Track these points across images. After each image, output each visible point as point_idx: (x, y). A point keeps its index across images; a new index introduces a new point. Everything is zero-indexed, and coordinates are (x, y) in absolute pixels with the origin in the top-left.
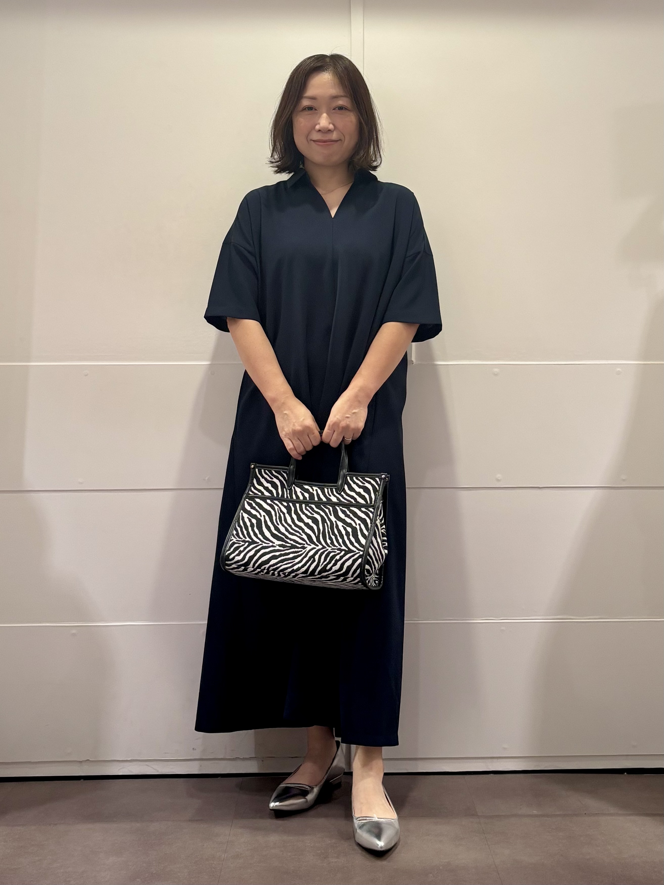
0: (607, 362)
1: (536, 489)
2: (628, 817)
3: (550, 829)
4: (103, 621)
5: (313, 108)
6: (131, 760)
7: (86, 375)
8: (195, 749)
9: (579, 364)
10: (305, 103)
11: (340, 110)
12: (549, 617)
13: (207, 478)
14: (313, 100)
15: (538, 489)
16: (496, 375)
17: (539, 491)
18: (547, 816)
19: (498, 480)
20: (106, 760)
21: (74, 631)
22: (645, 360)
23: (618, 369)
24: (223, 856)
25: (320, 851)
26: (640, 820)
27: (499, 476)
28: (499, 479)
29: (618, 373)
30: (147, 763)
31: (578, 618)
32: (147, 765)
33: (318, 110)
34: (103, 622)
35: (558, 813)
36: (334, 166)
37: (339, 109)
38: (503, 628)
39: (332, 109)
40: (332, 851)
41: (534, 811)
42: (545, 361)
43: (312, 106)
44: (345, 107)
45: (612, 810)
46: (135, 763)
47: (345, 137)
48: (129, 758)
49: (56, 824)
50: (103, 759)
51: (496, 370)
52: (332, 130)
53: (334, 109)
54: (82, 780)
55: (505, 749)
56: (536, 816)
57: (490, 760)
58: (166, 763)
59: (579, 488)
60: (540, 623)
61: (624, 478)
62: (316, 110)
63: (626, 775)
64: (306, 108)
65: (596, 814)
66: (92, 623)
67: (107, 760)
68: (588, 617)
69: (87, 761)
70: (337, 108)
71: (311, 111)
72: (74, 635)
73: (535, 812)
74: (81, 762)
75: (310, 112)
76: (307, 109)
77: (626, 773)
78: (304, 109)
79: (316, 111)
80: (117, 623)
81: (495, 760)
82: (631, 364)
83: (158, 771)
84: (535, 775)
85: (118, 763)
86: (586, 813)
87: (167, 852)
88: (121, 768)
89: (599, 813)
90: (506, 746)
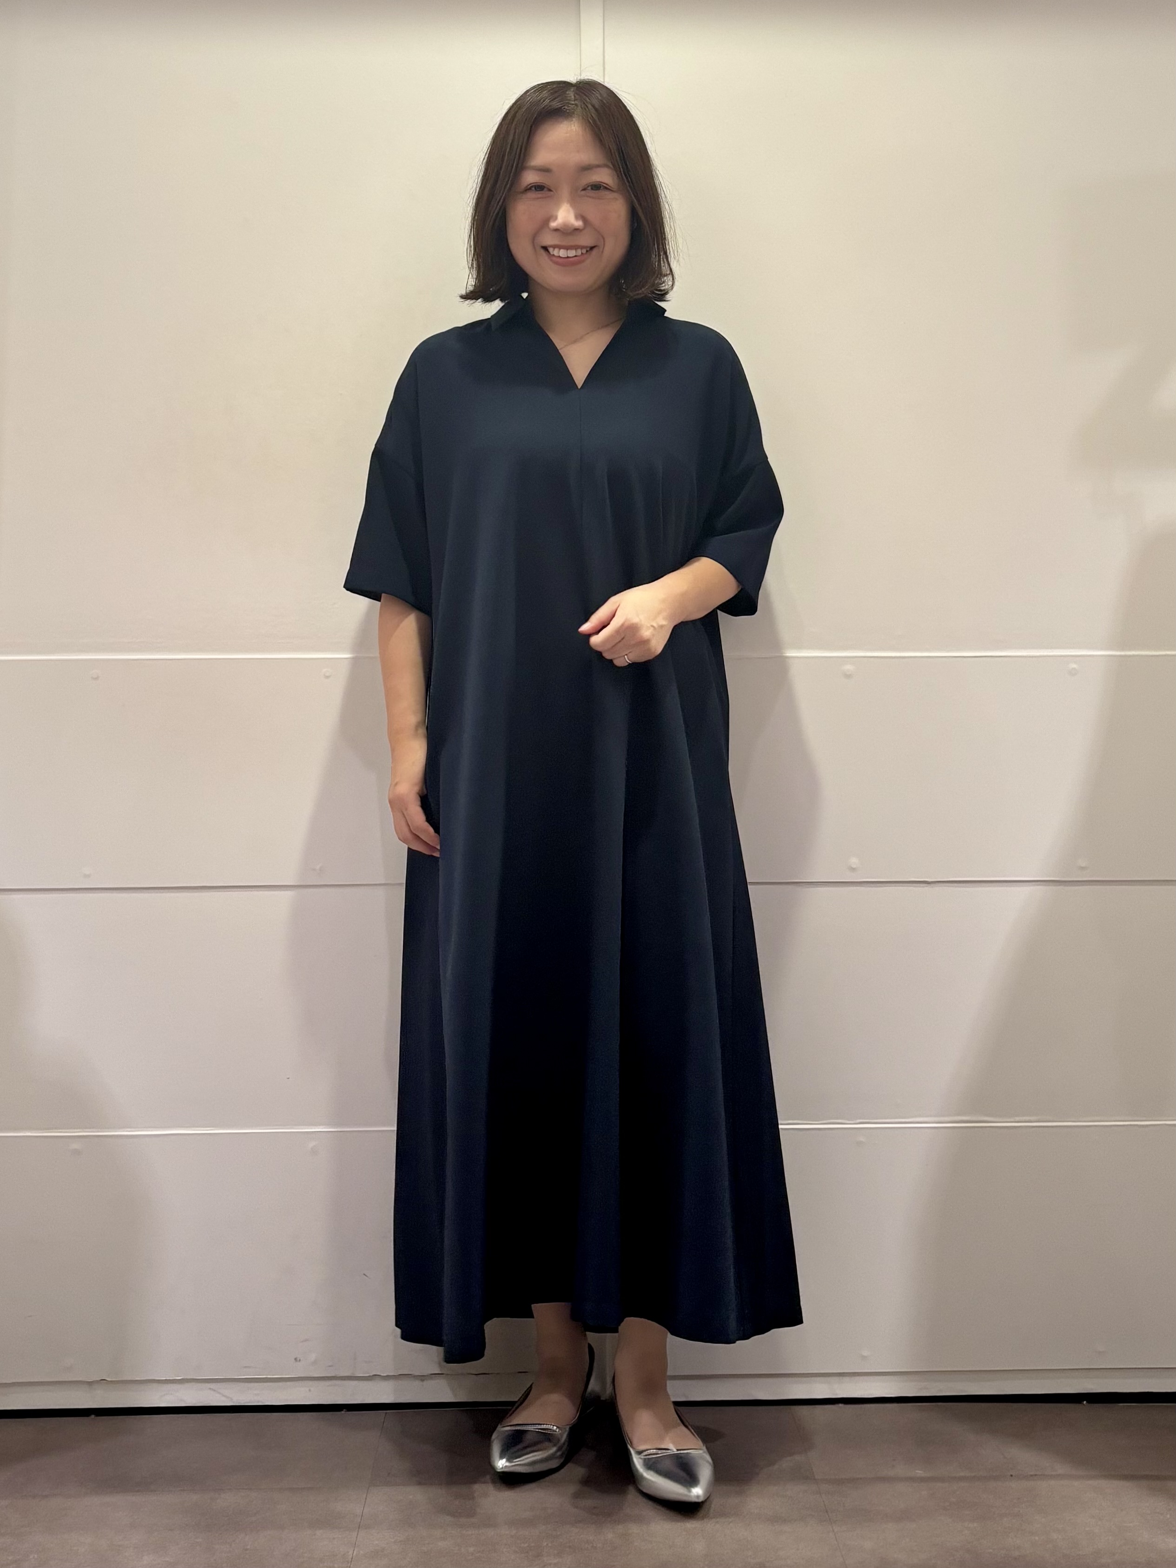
0: (1053, 652)
1: (922, 885)
2: (1091, 1482)
3: (948, 1505)
4: (130, 1128)
5: (544, 187)
6: (182, 1379)
7: (97, 678)
8: (298, 1359)
9: (1000, 657)
10: (530, 178)
11: (594, 190)
12: (946, 1119)
13: (318, 867)
14: (546, 173)
15: (924, 885)
16: (848, 676)
17: (926, 888)
18: (942, 1479)
19: (853, 869)
20: (137, 1379)
21: (75, 1146)
22: (1123, 650)
23: (1074, 666)
24: (351, 1553)
25: (526, 1545)
27: (854, 861)
28: (854, 866)
29: (1073, 673)
30: (212, 1386)
31: (997, 1120)
32: (210, 1389)
33: (552, 189)
35: (962, 1474)
36: (583, 295)
37: (592, 189)
38: (862, 1139)
39: (581, 189)
40: (550, 1545)
41: (917, 1471)
42: (939, 650)
43: (544, 185)
44: (604, 185)
45: (1061, 1469)
46: (187, 1385)
47: (604, 241)
48: (180, 1377)
49: (46, 1496)
50: (130, 1378)
51: (849, 667)
52: (581, 228)
53: (584, 189)
54: (93, 1416)
55: (864, 1358)
56: (922, 1480)
57: (836, 1379)
58: (246, 1384)
59: (998, 884)
60: (927, 1130)
61: (1083, 865)
62: (550, 190)
63: (1085, 1405)
64: (532, 187)
65: (1032, 1476)
66: (108, 1132)
67: (139, 1379)
68: (1017, 1119)
69: (102, 1381)
70: (590, 188)
71: (540, 192)
72: (76, 1152)
73: (919, 1473)
74: (90, 1383)
75: (539, 194)
76: (533, 189)
77: (1085, 1402)
78: (528, 189)
79: (552, 193)
80: (155, 1131)
81: (847, 1379)
82: (1096, 656)
83: (232, 1399)
84: (919, 1406)
85: (155, 1385)
86: (1013, 1474)
87: (249, 1547)
88: (164, 1395)
89: (1036, 1475)
90: (865, 1353)
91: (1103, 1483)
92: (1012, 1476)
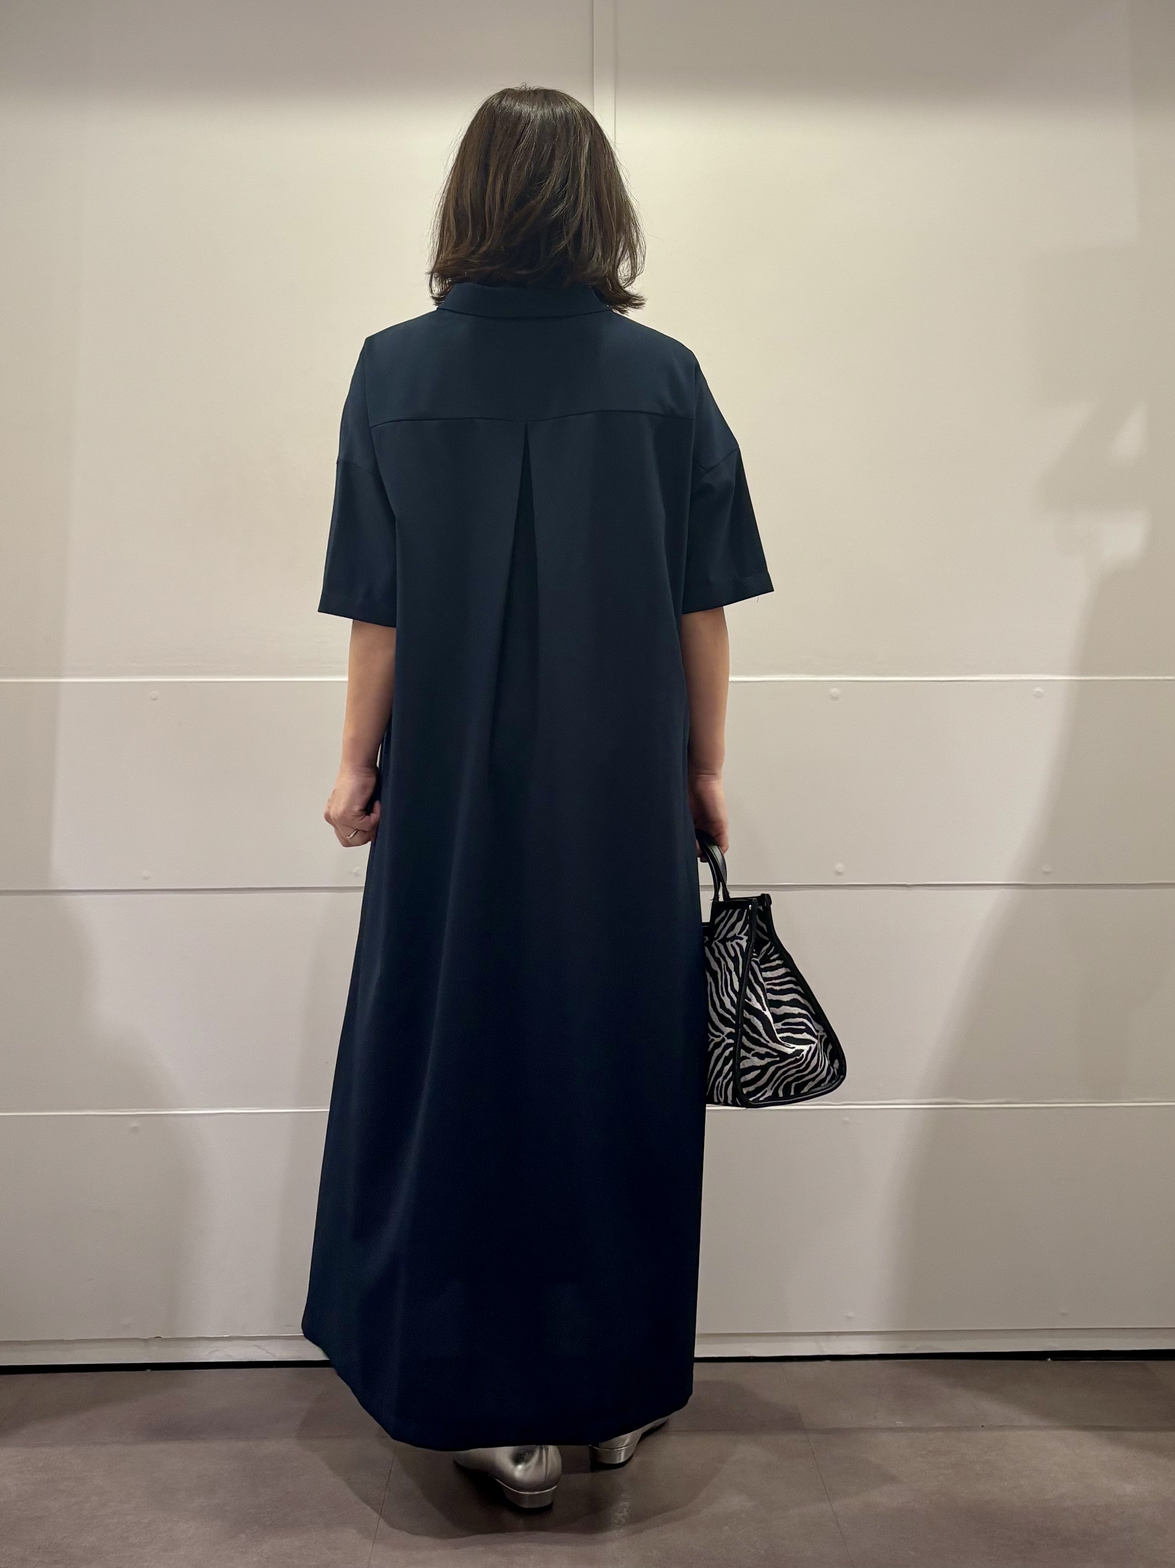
0: (1020, 677)
1: (901, 888)
2: (1055, 1432)
3: (925, 1452)
4: (185, 1107)
6: (230, 1337)
7: (155, 699)
9: (972, 681)
12: (924, 1101)
15: (905, 888)
16: (835, 698)
17: (906, 891)
18: (920, 1429)
19: (839, 873)
20: (188, 1337)
21: (134, 1124)
22: (1083, 675)
23: (1038, 689)
26: (1070, 1435)
27: (839, 866)
28: (840, 871)
29: (1038, 696)
30: (258, 1343)
32: (256, 1346)
34: (186, 1109)
35: (937, 1425)
38: (848, 1118)
41: (899, 1421)
42: (917, 675)
45: (1029, 1420)
46: (234, 1342)
48: (225, 1335)
49: (106, 1444)
50: (183, 1336)
51: (834, 691)
54: (147, 1371)
55: (849, 1318)
56: (902, 1429)
57: (824, 1337)
58: (289, 1342)
60: (905, 1111)
61: (1047, 870)
63: (1050, 1362)
65: (1001, 1426)
66: (164, 1111)
67: (191, 1337)
68: (988, 1101)
69: (157, 1339)
72: (135, 1130)
73: (899, 1423)
74: (146, 1341)
77: (1049, 1359)
80: (209, 1110)
81: (833, 1337)
82: (1058, 680)
83: (275, 1356)
84: (899, 1362)
85: (207, 1343)
86: (984, 1425)
87: (290, 1490)
88: (213, 1351)
89: (1005, 1426)
90: (851, 1314)
91: (1068, 1434)
92: (983, 1426)
